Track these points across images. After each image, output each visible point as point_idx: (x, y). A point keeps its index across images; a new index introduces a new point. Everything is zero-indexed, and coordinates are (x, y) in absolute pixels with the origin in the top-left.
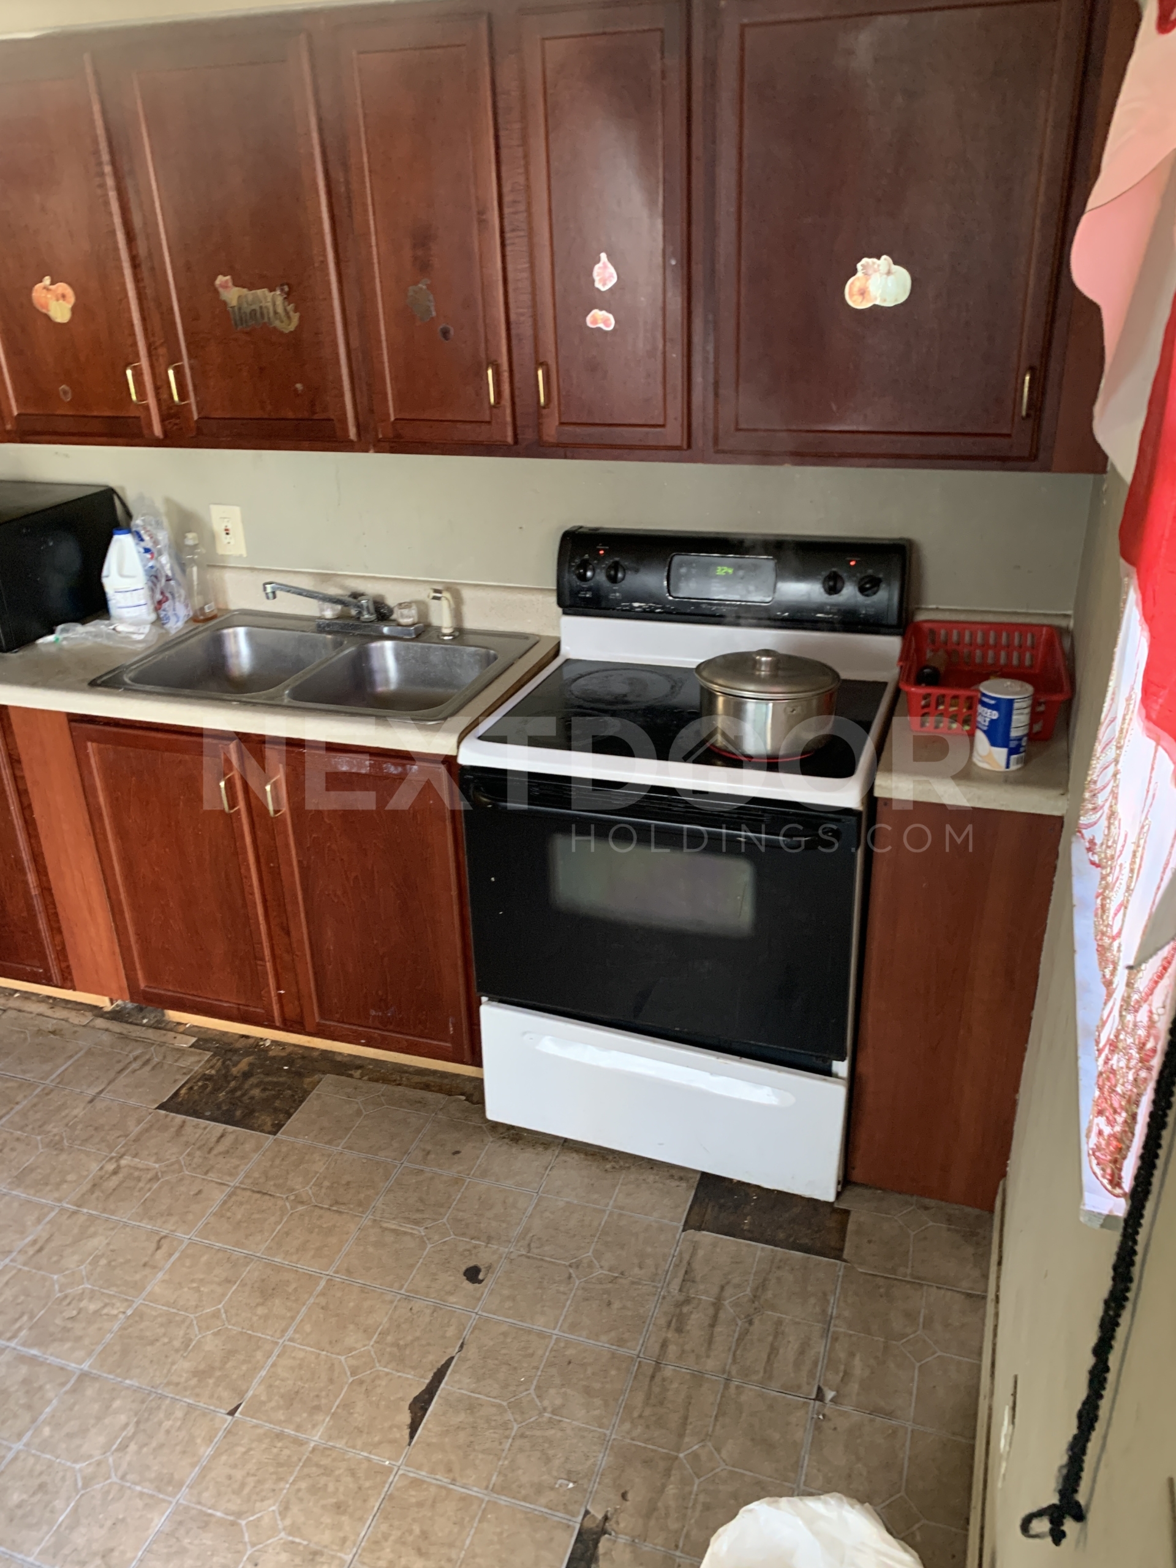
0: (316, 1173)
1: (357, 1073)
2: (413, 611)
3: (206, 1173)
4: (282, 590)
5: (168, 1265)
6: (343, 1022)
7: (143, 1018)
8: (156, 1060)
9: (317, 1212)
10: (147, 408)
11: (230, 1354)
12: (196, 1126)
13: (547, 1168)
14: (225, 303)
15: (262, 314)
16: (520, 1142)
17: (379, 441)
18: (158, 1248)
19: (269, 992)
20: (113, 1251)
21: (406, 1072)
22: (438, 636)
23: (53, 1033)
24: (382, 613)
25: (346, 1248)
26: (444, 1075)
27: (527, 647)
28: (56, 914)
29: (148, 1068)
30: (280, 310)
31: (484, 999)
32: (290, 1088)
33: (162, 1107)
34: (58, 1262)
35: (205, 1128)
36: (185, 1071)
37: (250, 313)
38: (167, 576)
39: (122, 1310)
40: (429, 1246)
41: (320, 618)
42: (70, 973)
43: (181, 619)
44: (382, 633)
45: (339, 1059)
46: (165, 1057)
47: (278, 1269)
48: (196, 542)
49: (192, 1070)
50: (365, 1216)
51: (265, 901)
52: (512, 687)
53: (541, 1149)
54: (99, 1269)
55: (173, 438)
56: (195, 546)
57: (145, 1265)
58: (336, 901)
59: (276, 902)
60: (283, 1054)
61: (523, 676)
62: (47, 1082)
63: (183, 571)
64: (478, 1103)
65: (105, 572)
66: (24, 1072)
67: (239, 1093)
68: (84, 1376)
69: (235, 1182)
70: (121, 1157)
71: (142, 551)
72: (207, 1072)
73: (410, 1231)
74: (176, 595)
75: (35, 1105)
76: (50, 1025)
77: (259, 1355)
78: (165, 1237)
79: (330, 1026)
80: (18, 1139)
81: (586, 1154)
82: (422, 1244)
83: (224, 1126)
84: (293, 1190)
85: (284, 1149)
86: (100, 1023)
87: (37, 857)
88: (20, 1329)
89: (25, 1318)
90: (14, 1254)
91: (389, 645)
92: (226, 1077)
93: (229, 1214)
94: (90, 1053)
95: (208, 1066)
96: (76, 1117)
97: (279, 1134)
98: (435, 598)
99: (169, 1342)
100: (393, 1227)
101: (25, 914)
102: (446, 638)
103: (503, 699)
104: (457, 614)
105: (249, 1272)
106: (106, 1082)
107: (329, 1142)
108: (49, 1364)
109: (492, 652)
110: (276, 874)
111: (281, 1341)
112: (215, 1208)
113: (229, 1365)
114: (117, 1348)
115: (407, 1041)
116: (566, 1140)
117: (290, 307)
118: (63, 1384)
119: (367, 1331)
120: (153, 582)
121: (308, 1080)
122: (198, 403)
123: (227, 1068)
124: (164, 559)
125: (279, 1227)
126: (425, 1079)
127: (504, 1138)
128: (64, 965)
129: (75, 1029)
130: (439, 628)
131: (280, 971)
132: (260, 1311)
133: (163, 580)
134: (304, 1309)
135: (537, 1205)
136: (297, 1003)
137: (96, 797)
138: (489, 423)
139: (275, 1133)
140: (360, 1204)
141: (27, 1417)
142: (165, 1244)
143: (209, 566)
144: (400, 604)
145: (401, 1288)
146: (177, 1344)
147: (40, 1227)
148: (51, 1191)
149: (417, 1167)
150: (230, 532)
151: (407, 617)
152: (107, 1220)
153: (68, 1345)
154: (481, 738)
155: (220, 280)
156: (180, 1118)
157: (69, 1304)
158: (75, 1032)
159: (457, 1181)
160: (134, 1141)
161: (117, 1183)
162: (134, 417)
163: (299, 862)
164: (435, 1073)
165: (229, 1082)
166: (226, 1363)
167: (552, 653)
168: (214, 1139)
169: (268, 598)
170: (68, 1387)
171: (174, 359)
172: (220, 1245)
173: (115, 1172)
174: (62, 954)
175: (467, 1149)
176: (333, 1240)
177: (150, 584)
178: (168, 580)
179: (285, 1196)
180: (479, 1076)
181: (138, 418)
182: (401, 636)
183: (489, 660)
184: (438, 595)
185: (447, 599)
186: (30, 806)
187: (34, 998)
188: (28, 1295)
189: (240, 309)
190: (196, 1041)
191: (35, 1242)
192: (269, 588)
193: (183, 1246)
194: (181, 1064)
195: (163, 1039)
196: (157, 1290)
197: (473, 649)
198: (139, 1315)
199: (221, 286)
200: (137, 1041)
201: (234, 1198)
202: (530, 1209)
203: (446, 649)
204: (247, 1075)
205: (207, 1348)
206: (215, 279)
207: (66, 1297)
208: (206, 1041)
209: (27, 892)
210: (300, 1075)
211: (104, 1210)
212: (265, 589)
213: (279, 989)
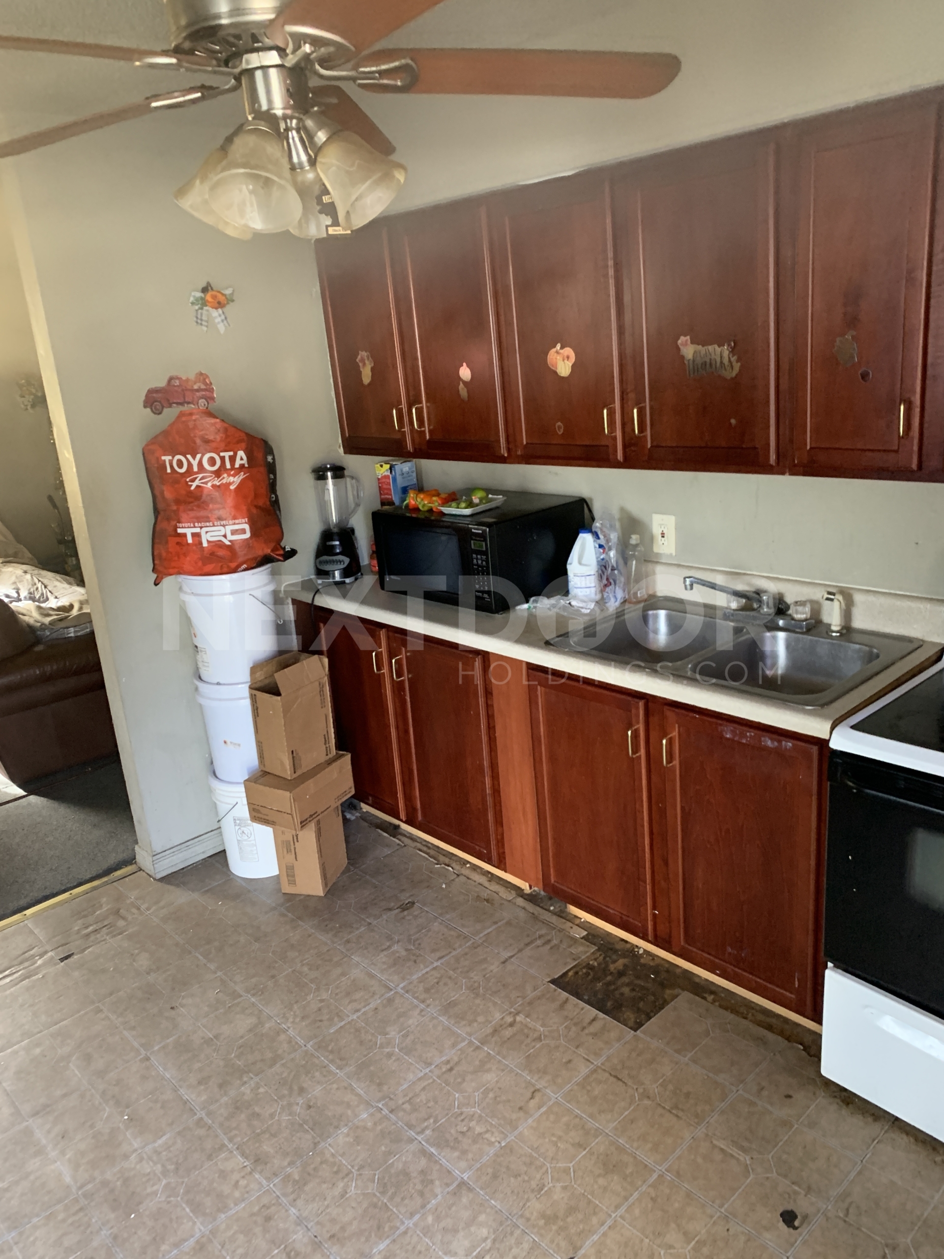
0: (664, 1075)
1: (711, 998)
2: (807, 609)
3: (577, 1047)
4: (698, 583)
5: (537, 1115)
6: (703, 951)
7: (551, 905)
8: (555, 942)
9: (660, 1111)
10: (615, 438)
11: (571, 1210)
12: (576, 1005)
13: (874, 1140)
14: (683, 357)
15: (711, 364)
16: (850, 1106)
17: (795, 465)
18: (532, 1098)
19: (647, 910)
20: (500, 1088)
21: (753, 1008)
22: (827, 632)
23: (487, 901)
24: (781, 609)
25: (678, 1152)
26: (786, 1020)
27: (910, 649)
28: (501, 811)
29: (548, 947)
30: (726, 361)
31: (830, 964)
32: (654, 994)
33: (553, 982)
34: (460, 1083)
35: (582, 1009)
36: (574, 957)
37: (702, 364)
38: (613, 566)
39: (498, 1139)
40: (752, 1176)
41: (727, 608)
42: (505, 858)
43: (618, 600)
44: (778, 625)
45: (697, 980)
46: (561, 941)
47: (621, 1149)
48: (639, 542)
49: (580, 958)
50: (699, 1128)
51: (651, 833)
52: (890, 684)
53: (870, 1119)
54: (487, 1100)
55: (629, 462)
56: (637, 545)
57: (521, 1108)
58: (709, 846)
59: (659, 836)
60: (652, 964)
61: (903, 675)
62: (477, 938)
63: (626, 563)
64: (814, 1056)
65: (569, 562)
66: (463, 926)
67: (613, 987)
68: (463, 1184)
69: (598, 1062)
70: (518, 1014)
71: (597, 546)
72: (591, 963)
73: (737, 1156)
74: (617, 582)
75: (466, 954)
76: (485, 894)
77: (595, 1220)
78: (538, 1090)
79: (692, 952)
80: (450, 978)
81: (916, 1140)
82: (746, 1172)
83: (598, 1012)
84: (643, 1084)
85: (641, 1046)
86: (520, 901)
87: (494, 766)
88: (427, 1128)
89: (432, 1121)
90: (433, 1067)
91: (781, 636)
92: (605, 971)
93: (589, 1088)
94: (509, 923)
95: (593, 958)
96: (491, 971)
97: (638, 1032)
98: (828, 599)
99: (528, 1181)
100: (722, 1147)
101: (480, 806)
102: (834, 634)
103: (882, 694)
104: (847, 614)
105: (597, 1143)
106: (516, 950)
107: (678, 1051)
108: (441, 1164)
109: (875, 651)
110: (663, 813)
111: (614, 1215)
112: (579, 1078)
113: (569, 1219)
114: (490, 1170)
115: (756, 982)
116: (897, 1119)
117: (734, 359)
118: (448, 1185)
119: (687, 1237)
120: (602, 571)
121: (668, 992)
122: (652, 436)
123: (607, 966)
124: (612, 554)
125: (626, 1113)
126: (769, 1020)
127: (835, 1097)
128: (501, 851)
129: (503, 902)
130: (830, 625)
131: (657, 894)
132: (601, 1181)
133: (610, 570)
134: (636, 1195)
135: (860, 1173)
136: (667, 925)
137: (539, 728)
138: (896, 451)
139: (635, 1030)
140: (697, 1116)
141: (419, 1201)
142: (538, 1096)
143: (645, 560)
144: (796, 602)
145: (721, 1206)
146: (534, 1184)
147: (454, 1051)
148: (465, 1025)
149: (752, 1098)
150: (665, 536)
151: (801, 614)
152: (500, 1062)
153: (456, 1154)
154: (854, 727)
155: (682, 339)
156: (565, 995)
157: (463, 1120)
158: (501, 904)
159: (785, 1124)
160: (529, 1003)
161: (511, 1034)
162: (604, 446)
163: (682, 808)
164: (779, 1016)
165: (606, 976)
166: (567, 1217)
167: (934, 658)
168: (587, 1020)
169: (686, 589)
170: (451, 1188)
171: (639, 403)
172: (579, 1112)
173: (511, 1025)
174: (501, 842)
175: (799, 1096)
176: (669, 1141)
177: (600, 572)
178: (613, 569)
179: (635, 1087)
180: (818, 1031)
181: (607, 446)
182: (793, 629)
183: (871, 657)
184: (832, 597)
185: (838, 600)
186: (494, 727)
187: (478, 870)
188: (436, 1102)
189: (694, 361)
190: (587, 935)
191: (448, 1062)
192: (688, 581)
193: (551, 1103)
194: (573, 950)
195: (563, 927)
196: (526, 1132)
197: (857, 646)
198: (509, 1149)
199: (682, 344)
200: (543, 923)
201: (594, 1076)
202: (852, 1176)
203: (833, 644)
204: (621, 974)
205: (555, 1197)
206: (679, 339)
207: (462, 1114)
208: (594, 936)
209: (484, 790)
210: (663, 985)
211: (498, 1054)
212: (685, 582)
213: (654, 908)
